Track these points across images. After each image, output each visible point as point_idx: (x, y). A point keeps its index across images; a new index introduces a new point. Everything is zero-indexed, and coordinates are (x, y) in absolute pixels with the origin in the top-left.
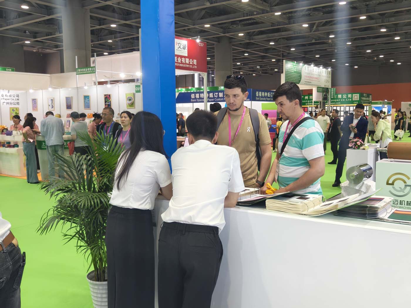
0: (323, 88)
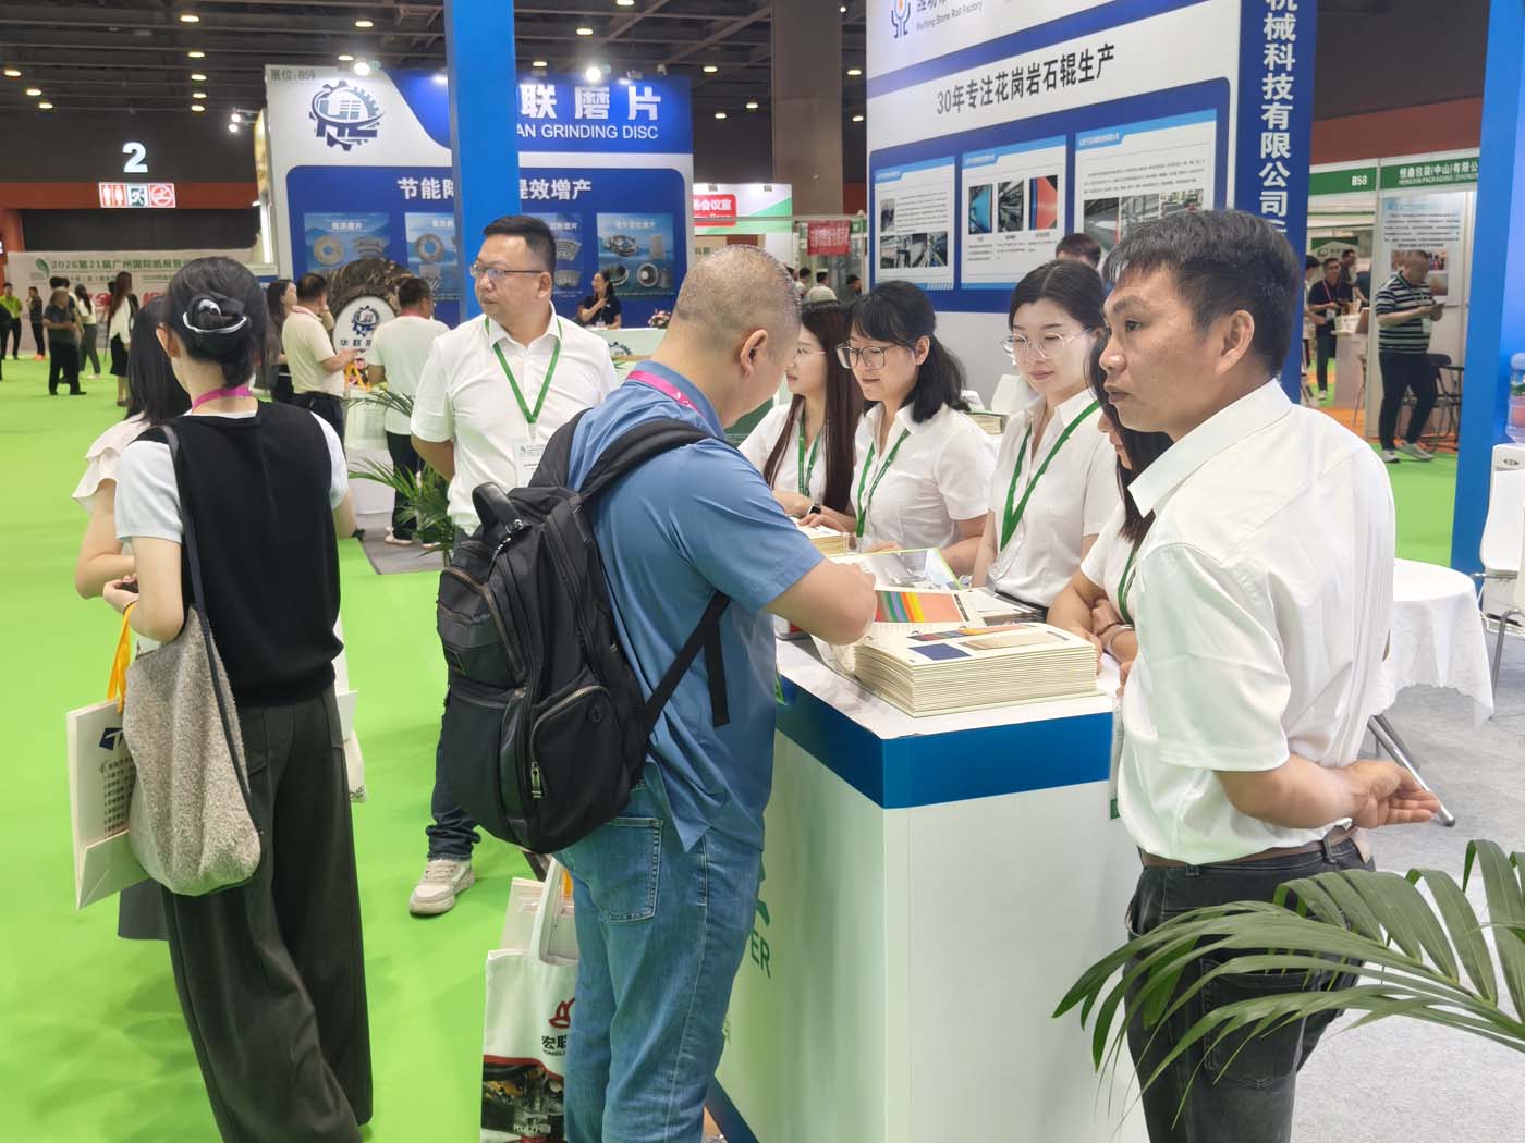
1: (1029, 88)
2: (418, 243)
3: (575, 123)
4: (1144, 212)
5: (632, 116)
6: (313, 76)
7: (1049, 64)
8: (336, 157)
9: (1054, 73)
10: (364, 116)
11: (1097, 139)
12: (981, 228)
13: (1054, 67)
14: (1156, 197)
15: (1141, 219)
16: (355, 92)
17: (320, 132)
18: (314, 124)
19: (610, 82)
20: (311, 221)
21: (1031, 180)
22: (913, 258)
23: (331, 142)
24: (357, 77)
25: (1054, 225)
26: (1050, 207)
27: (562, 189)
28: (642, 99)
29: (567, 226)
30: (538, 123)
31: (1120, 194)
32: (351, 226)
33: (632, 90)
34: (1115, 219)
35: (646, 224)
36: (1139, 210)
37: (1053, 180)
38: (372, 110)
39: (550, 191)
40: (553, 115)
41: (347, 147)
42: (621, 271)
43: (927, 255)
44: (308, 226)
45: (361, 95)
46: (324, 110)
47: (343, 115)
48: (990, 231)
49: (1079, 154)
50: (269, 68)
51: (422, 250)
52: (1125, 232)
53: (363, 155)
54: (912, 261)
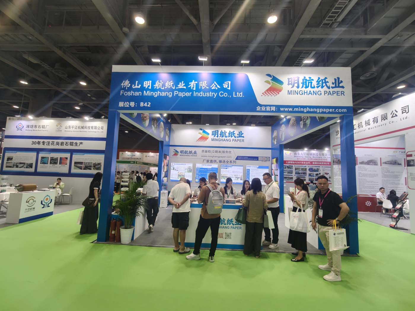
1: (61, 145)
4: (89, 164)
7: (67, 142)
9: (68, 144)
11: (78, 154)
12: (44, 163)
13: (67, 143)
14: (92, 163)
15: (88, 165)
21: (60, 158)
22: (19, 166)
25: (67, 164)
26: (65, 162)
31: (83, 162)
34: (82, 164)
36: (88, 164)
37: (67, 158)
43: (25, 166)
48: (48, 164)
49: (73, 156)
52: (84, 167)
54: (19, 167)
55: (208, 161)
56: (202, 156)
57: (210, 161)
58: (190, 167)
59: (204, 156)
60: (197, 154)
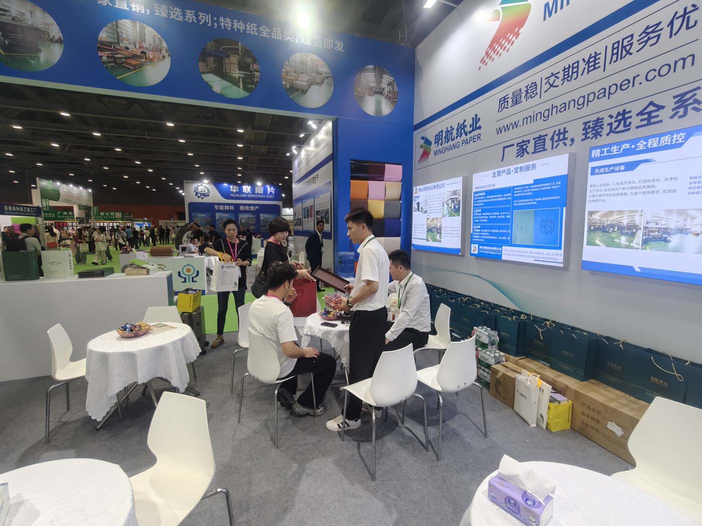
0: (85, 206)
1: (309, 185)
2: (219, 219)
3: (255, 194)
5: (269, 193)
6: (194, 183)
8: (200, 200)
9: (312, 181)
10: (206, 192)
12: (305, 218)
16: (204, 187)
17: (196, 195)
18: (195, 193)
19: (264, 185)
20: (193, 214)
21: (310, 206)
23: (199, 197)
24: (204, 183)
27: (252, 208)
28: (270, 189)
29: (253, 216)
30: (247, 194)
31: (320, 209)
32: (203, 215)
33: (269, 188)
35: (271, 216)
38: (208, 190)
39: (249, 209)
40: (250, 192)
41: (202, 198)
42: (266, 226)
44: (193, 215)
45: (206, 187)
46: (197, 189)
47: (202, 191)
50: (184, 181)
51: (219, 221)
53: (206, 200)
55: (522, 150)
56: (499, 131)
57: (531, 148)
58: (455, 193)
59: (507, 128)
60: (480, 128)
